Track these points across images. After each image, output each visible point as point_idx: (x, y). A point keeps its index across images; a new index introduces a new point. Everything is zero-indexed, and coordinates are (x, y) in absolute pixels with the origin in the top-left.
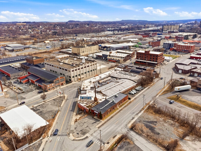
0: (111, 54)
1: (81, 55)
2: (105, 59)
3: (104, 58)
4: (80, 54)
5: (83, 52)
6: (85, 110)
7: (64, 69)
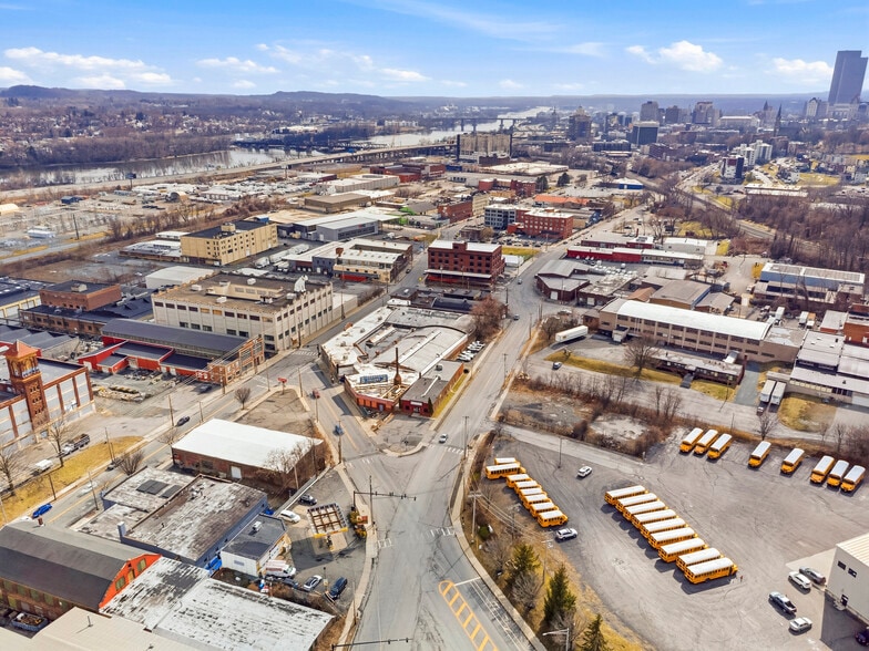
1: (223, 263)
2: (322, 273)
3: (319, 270)
4: (220, 261)
5: (230, 251)
6: (381, 407)
7: (245, 317)
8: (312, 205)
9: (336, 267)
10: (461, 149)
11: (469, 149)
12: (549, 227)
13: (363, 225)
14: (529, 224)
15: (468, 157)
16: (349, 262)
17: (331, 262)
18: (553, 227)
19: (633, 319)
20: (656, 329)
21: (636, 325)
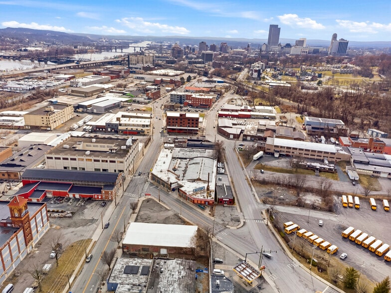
0: (121, 122)
1: (52, 129)
2: (111, 131)
3: (109, 130)
4: (50, 127)
5: (55, 122)
6: (207, 203)
7: (107, 161)
8: (77, 93)
9: (120, 128)
10: (130, 62)
11: (134, 62)
12: (203, 102)
13: (115, 104)
14: (194, 101)
15: (134, 66)
16: (126, 125)
17: (116, 125)
18: (205, 102)
19: (281, 147)
20: (291, 151)
21: (282, 149)
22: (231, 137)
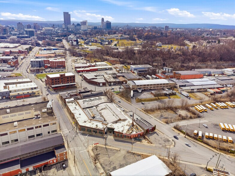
0: (10, 89)
9: (11, 94)
12: (59, 64)
21: (141, 87)
22: (101, 85)
